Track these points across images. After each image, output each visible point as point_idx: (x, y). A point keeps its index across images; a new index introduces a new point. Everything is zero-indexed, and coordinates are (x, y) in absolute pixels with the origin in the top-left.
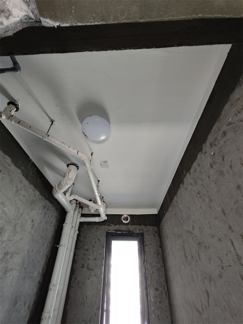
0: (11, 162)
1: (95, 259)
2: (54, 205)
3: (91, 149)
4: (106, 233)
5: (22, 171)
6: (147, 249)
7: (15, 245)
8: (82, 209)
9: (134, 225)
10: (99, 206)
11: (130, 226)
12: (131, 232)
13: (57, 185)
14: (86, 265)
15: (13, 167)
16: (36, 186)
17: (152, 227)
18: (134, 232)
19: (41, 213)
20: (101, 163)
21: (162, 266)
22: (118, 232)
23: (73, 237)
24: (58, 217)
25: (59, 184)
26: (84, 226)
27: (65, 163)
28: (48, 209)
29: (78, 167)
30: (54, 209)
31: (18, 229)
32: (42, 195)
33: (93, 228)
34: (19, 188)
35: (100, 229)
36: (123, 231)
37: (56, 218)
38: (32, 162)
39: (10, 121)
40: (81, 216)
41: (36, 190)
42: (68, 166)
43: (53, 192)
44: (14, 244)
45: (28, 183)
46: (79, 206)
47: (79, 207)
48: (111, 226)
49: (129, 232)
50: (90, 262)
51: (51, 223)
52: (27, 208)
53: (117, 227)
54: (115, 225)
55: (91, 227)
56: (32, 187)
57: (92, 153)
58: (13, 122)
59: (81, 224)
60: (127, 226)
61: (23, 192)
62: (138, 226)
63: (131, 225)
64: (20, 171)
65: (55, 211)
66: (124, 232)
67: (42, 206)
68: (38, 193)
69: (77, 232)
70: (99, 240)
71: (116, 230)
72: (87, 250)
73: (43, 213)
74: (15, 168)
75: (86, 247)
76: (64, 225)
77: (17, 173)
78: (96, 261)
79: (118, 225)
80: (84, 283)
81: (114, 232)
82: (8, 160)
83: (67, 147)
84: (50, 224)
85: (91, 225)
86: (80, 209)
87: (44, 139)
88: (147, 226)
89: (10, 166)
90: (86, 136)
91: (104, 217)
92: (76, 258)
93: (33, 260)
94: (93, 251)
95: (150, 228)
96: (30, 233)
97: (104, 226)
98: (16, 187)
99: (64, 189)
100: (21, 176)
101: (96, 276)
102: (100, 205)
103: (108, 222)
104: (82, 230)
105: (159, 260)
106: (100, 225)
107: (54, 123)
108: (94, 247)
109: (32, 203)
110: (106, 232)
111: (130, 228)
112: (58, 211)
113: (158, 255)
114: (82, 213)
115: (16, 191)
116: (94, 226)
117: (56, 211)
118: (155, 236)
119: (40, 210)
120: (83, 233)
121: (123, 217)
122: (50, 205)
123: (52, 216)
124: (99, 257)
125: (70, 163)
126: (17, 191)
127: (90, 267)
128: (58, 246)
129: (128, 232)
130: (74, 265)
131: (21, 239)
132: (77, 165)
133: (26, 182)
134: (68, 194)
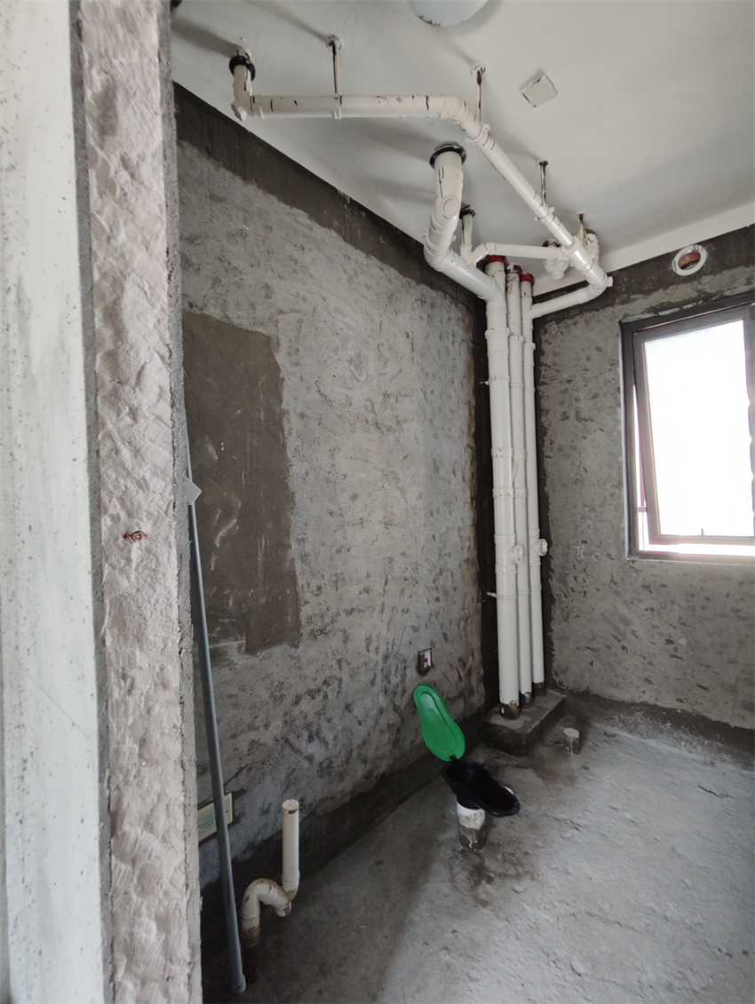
0: (309, 221)
1: (594, 397)
2: (446, 293)
3: (469, 61)
4: (618, 325)
5: (339, 232)
7: (394, 382)
8: (532, 284)
9: (726, 271)
10: (567, 247)
11: (706, 279)
12: (715, 298)
13: (427, 235)
14: (572, 414)
15: (319, 231)
16: (382, 258)
18: (728, 293)
19: (421, 317)
20: (524, 90)
22: (661, 314)
23: (520, 357)
24: (467, 320)
25: (430, 229)
26: (547, 326)
27: (422, 157)
28: (433, 306)
29: (460, 151)
30: (447, 302)
31: (386, 354)
32: (405, 276)
33: (575, 324)
34: (349, 272)
35: (598, 321)
36: (680, 305)
37: (461, 324)
38: (348, 199)
39: (256, 116)
40: (534, 303)
41: (385, 267)
42: (432, 162)
43: (428, 259)
44: (391, 380)
45: (364, 255)
46: (517, 276)
47: (517, 279)
48: (635, 300)
49: (705, 300)
50: (581, 405)
51: (453, 337)
52: (385, 311)
53: (658, 297)
54: (648, 293)
55: (569, 322)
56: (374, 261)
57: (479, 73)
58: (263, 117)
59: (539, 324)
60: (695, 283)
61: (361, 279)
62: (740, 269)
63: (711, 274)
64: (334, 234)
65: (453, 307)
66: (685, 307)
67: (416, 300)
68: (393, 273)
69: (531, 346)
70: (599, 349)
71: (654, 310)
72: (569, 381)
73: (425, 317)
74: (323, 229)
75: (565, 376)
76: (487, 333)
77: (330, 238)
78: (597, 400)
79: (657, 289)
80: (574, 448)
81: (648, 315)
82: (302, 216)
83: (393, 103)
84: (451, 338)
85: (568, 318)
86: (526, 285)
87: (336, 117)
89: (311, 229)
90: (430, 23)
91: (599, 282)
92: (544, 404)
93: (440, 408)
94: (585, 379)
96: (412, 359)
97: (609, 310)
98: (345, 272)
99: (448, 236)
100: (342, 243)
101: (602, 430)
102: (569, 243)
103: (623, 293)
104: (543, 338)
106: (597, 310)
107: (338, 45)
108: (586, 370)
109: (389, 298)
110: (620, 323)
111: (706, 286)
112: (460, 305)
114: (535, 295)
115: (348, 280)
116: (577, 318)
117: (456, 306)
119: (413, 309)
120: (550, 343)
121: (677, 259)
122: (434, 293)
123: (450, 319)
124: (605, 390)
125: (433, 152)
126: (350, 280)
127: (583, 415)
128: (487, 383)
129: (700, 302)
130: (543, 419)
131: (401, 371)
132: (456, 147)
133: (358, 255)
134: (466, 248)
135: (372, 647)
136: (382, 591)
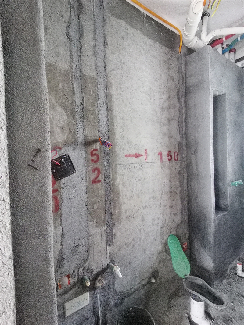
5: (141, 30)
8: (235, 53)
16: (162, 43)
31: (163, 89)
34: (146, 50)
38: (146, 15)
41: (164, 47)
44: (166, 101)
52: (163, 69)
56: (158, 45)
61: (152, 53)
64: (139, 32)
74: (133, 30)
77: (137, 34)
82: (123, 23)
86: (232, 54)
89: (127, 30)
100: (142, 36)
109: (165, 62)
115: (145, 54)
131: (170, 97)
133: (150, 42)
134: (203, 34)
135: (156, 223)
136: (160, 198)
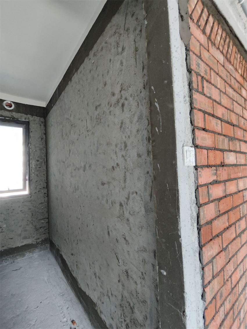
6: (31, 134)
9: (19, 113)
11: (14, 113)
12: (15, 119)
17: (38, 118)
18: (20, 120)
21: (44, 147)
36: (5, 117)
49: (13, 119)
60: (11, 113)
62: (23, 114)
63: (16, 112)
88: (34, 116)
95: (37, 118)
105: (42, 143)
111: (14, 115)
113: (42, 140)
118: (41, 126)
121: (5, 102)
129: (11, 119)
